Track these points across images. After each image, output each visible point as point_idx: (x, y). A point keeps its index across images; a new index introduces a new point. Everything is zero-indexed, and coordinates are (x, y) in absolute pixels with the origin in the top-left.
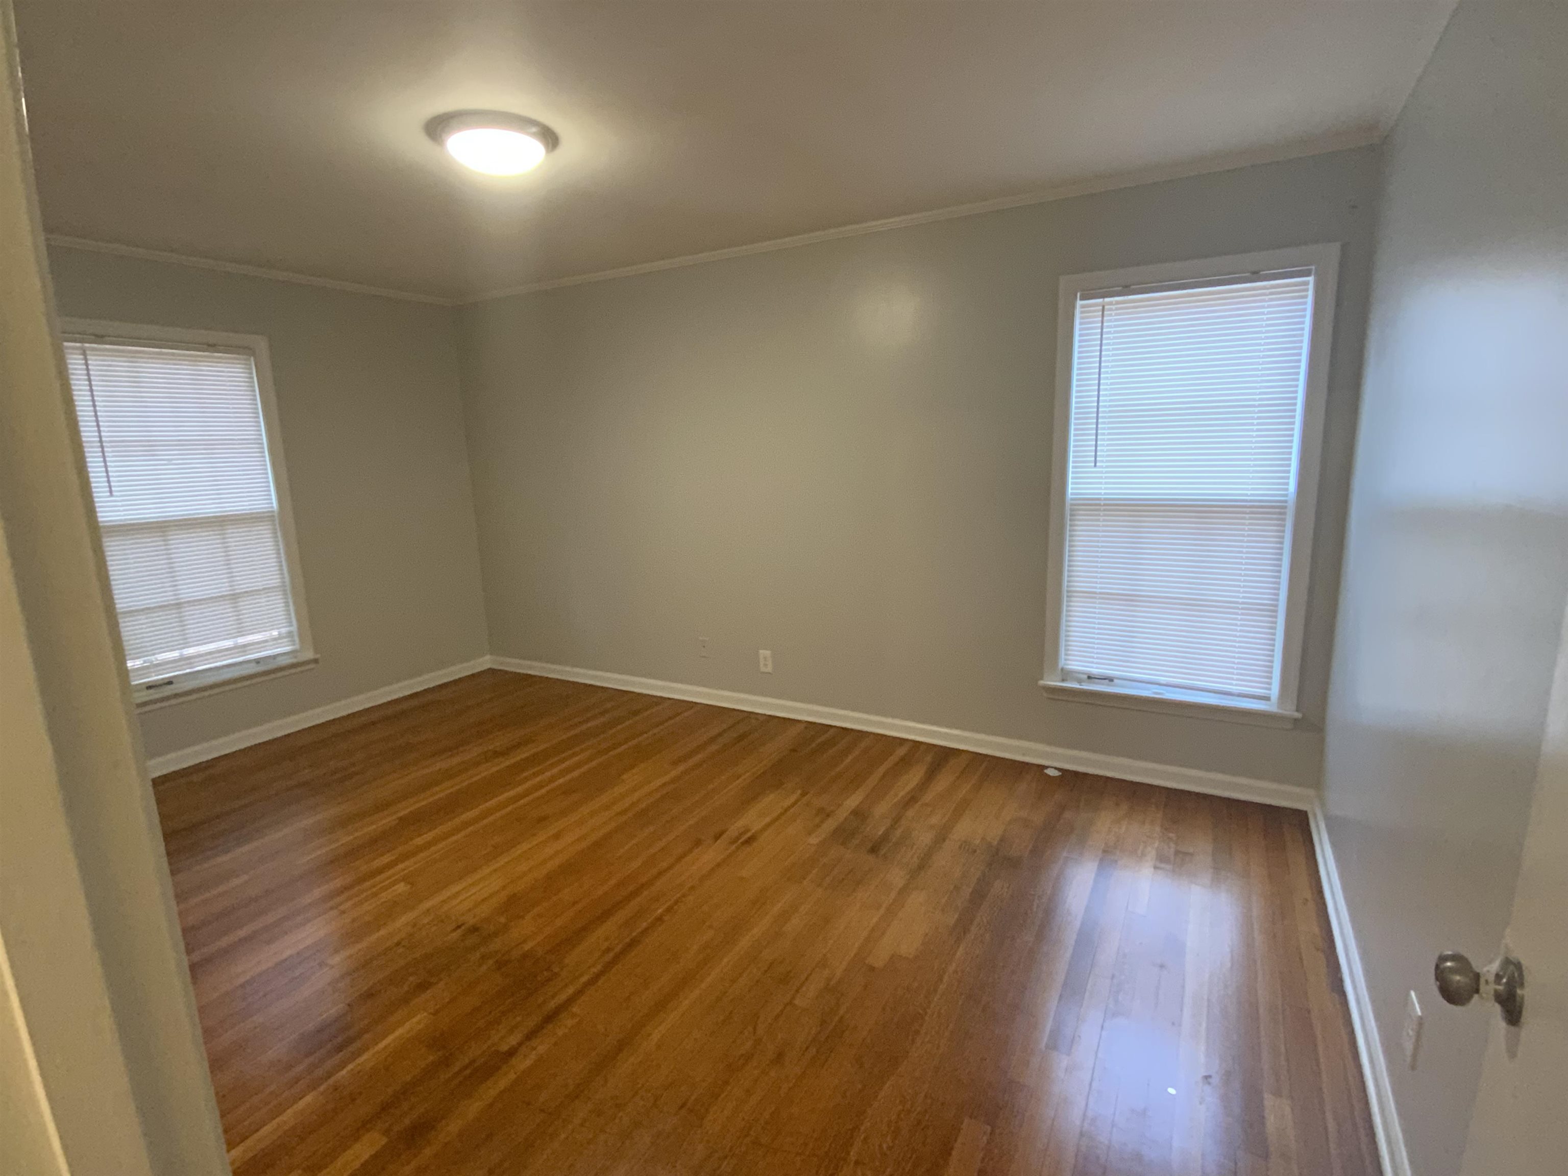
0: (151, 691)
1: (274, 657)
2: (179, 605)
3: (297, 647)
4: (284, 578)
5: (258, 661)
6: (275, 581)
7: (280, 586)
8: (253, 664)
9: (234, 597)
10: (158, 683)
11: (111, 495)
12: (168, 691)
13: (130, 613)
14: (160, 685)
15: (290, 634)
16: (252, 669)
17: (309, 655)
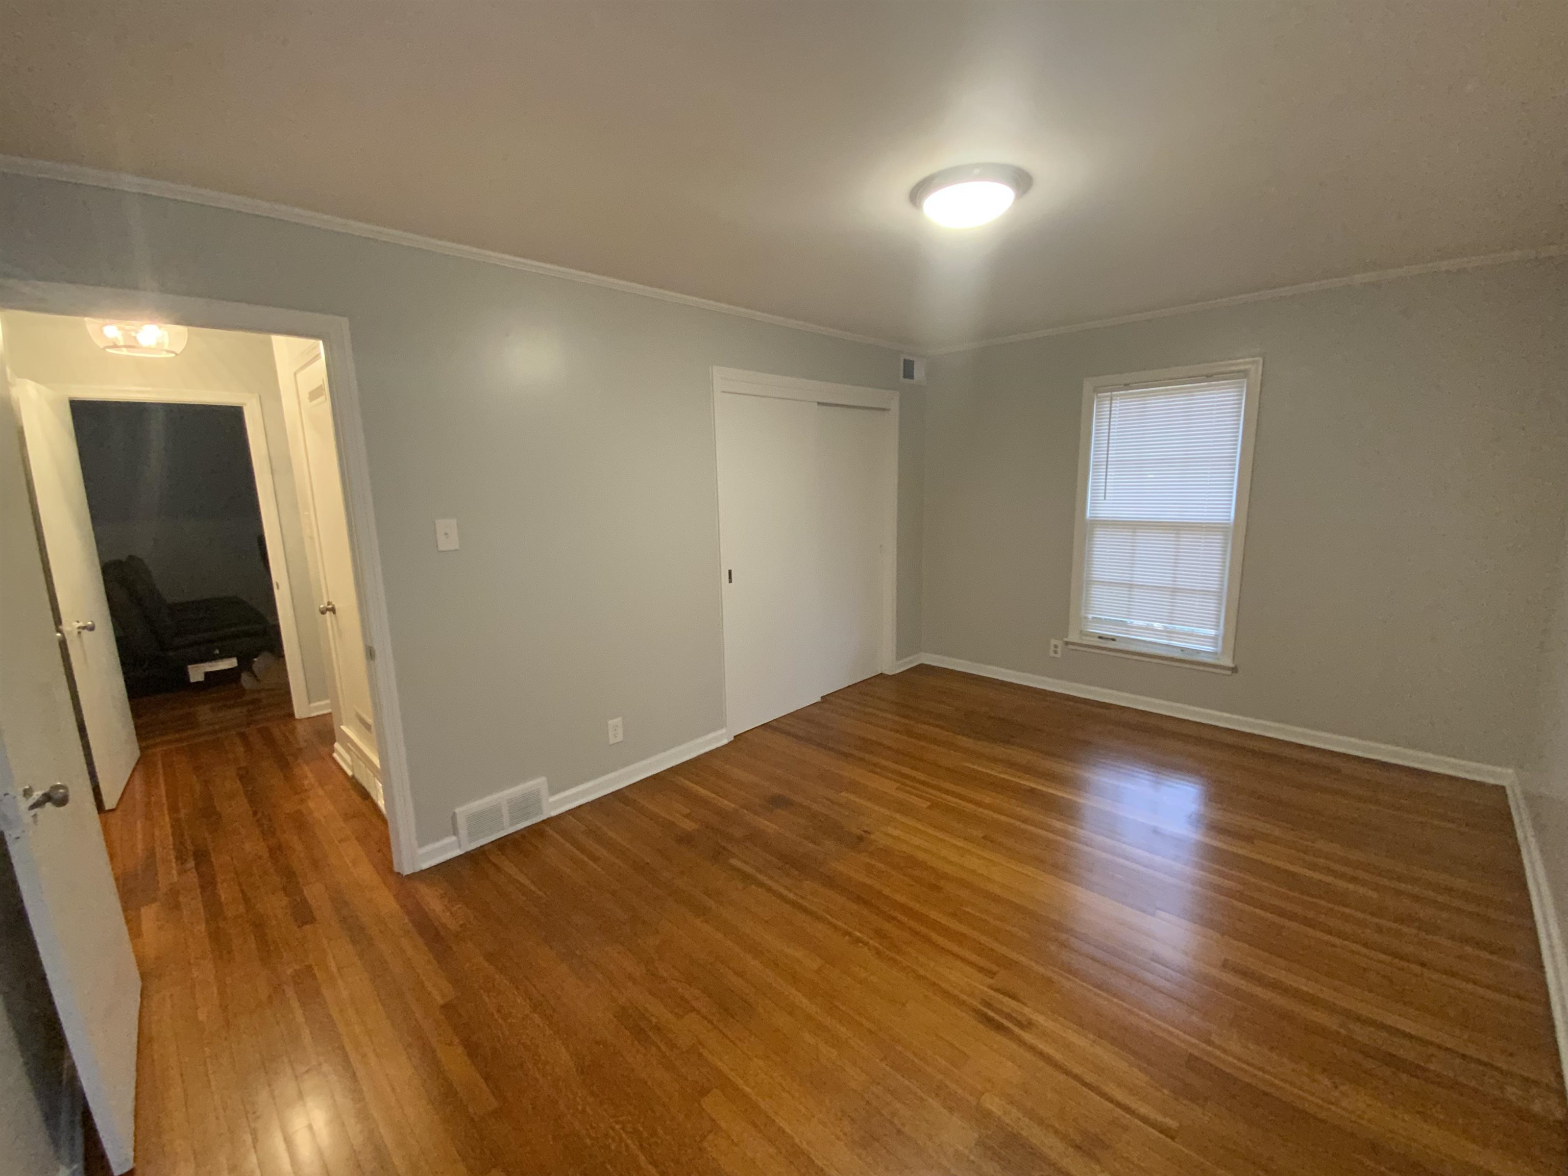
0: (1100, 640)
1: (1198, 652)
2: (1131, 586)
3: (1219, 649)
4: (1222, 585)
5: (1183, 650)
6: (1214, 585)
7: (1218, 592)
8: (1179, 650)
9: (1175, 591)
10: (1104, 636)
11: (1105, 499)
12: (1111, 645)
13: (1103, 583)
14: (1106, 638)
15: (1215, 638)
16: (1177, 655)
17: (1229, 663)
